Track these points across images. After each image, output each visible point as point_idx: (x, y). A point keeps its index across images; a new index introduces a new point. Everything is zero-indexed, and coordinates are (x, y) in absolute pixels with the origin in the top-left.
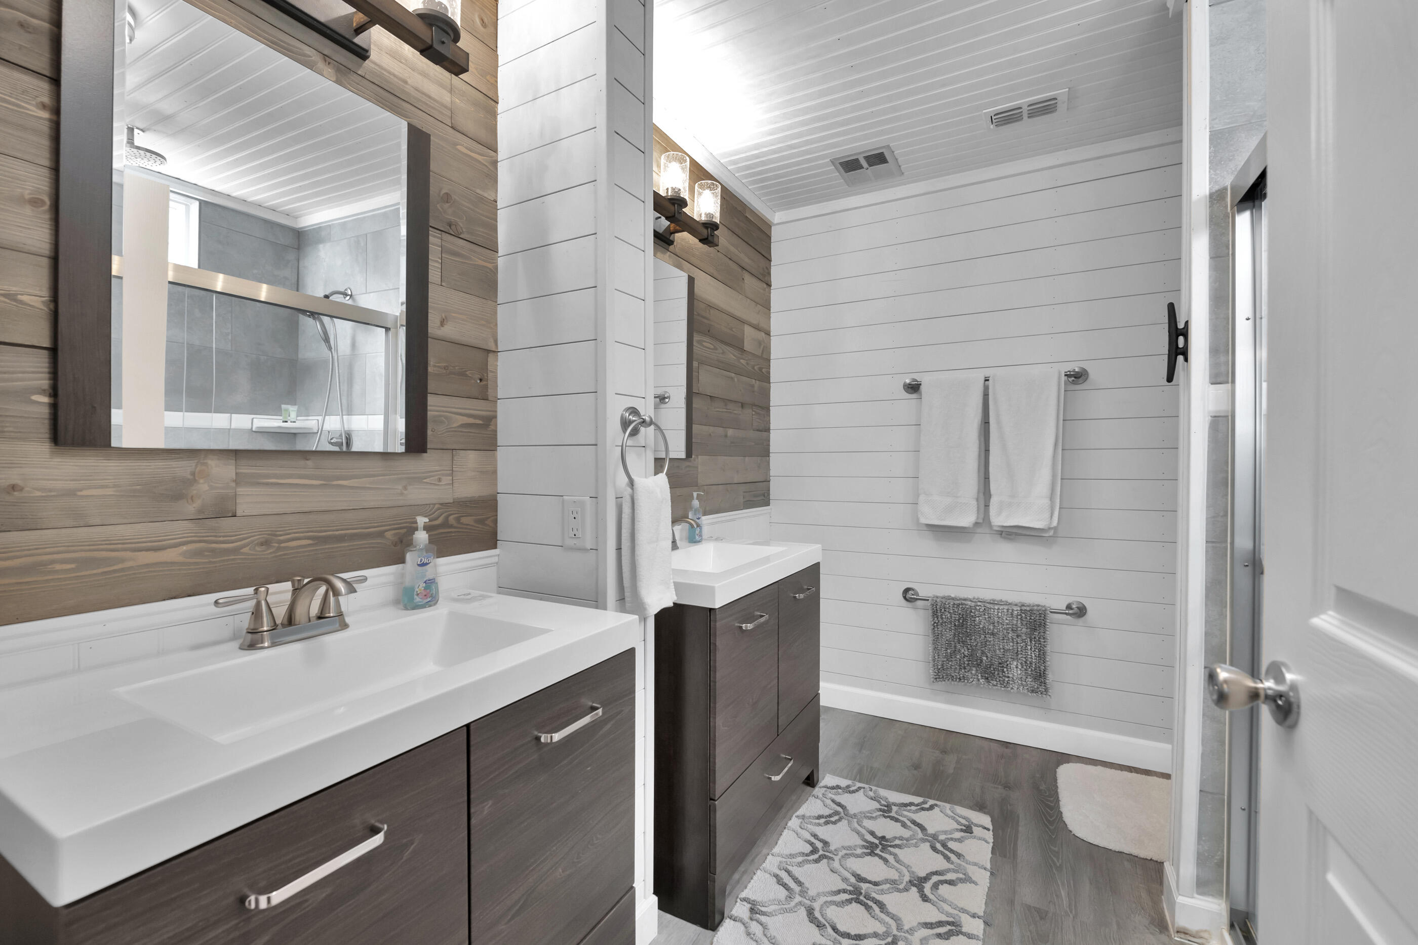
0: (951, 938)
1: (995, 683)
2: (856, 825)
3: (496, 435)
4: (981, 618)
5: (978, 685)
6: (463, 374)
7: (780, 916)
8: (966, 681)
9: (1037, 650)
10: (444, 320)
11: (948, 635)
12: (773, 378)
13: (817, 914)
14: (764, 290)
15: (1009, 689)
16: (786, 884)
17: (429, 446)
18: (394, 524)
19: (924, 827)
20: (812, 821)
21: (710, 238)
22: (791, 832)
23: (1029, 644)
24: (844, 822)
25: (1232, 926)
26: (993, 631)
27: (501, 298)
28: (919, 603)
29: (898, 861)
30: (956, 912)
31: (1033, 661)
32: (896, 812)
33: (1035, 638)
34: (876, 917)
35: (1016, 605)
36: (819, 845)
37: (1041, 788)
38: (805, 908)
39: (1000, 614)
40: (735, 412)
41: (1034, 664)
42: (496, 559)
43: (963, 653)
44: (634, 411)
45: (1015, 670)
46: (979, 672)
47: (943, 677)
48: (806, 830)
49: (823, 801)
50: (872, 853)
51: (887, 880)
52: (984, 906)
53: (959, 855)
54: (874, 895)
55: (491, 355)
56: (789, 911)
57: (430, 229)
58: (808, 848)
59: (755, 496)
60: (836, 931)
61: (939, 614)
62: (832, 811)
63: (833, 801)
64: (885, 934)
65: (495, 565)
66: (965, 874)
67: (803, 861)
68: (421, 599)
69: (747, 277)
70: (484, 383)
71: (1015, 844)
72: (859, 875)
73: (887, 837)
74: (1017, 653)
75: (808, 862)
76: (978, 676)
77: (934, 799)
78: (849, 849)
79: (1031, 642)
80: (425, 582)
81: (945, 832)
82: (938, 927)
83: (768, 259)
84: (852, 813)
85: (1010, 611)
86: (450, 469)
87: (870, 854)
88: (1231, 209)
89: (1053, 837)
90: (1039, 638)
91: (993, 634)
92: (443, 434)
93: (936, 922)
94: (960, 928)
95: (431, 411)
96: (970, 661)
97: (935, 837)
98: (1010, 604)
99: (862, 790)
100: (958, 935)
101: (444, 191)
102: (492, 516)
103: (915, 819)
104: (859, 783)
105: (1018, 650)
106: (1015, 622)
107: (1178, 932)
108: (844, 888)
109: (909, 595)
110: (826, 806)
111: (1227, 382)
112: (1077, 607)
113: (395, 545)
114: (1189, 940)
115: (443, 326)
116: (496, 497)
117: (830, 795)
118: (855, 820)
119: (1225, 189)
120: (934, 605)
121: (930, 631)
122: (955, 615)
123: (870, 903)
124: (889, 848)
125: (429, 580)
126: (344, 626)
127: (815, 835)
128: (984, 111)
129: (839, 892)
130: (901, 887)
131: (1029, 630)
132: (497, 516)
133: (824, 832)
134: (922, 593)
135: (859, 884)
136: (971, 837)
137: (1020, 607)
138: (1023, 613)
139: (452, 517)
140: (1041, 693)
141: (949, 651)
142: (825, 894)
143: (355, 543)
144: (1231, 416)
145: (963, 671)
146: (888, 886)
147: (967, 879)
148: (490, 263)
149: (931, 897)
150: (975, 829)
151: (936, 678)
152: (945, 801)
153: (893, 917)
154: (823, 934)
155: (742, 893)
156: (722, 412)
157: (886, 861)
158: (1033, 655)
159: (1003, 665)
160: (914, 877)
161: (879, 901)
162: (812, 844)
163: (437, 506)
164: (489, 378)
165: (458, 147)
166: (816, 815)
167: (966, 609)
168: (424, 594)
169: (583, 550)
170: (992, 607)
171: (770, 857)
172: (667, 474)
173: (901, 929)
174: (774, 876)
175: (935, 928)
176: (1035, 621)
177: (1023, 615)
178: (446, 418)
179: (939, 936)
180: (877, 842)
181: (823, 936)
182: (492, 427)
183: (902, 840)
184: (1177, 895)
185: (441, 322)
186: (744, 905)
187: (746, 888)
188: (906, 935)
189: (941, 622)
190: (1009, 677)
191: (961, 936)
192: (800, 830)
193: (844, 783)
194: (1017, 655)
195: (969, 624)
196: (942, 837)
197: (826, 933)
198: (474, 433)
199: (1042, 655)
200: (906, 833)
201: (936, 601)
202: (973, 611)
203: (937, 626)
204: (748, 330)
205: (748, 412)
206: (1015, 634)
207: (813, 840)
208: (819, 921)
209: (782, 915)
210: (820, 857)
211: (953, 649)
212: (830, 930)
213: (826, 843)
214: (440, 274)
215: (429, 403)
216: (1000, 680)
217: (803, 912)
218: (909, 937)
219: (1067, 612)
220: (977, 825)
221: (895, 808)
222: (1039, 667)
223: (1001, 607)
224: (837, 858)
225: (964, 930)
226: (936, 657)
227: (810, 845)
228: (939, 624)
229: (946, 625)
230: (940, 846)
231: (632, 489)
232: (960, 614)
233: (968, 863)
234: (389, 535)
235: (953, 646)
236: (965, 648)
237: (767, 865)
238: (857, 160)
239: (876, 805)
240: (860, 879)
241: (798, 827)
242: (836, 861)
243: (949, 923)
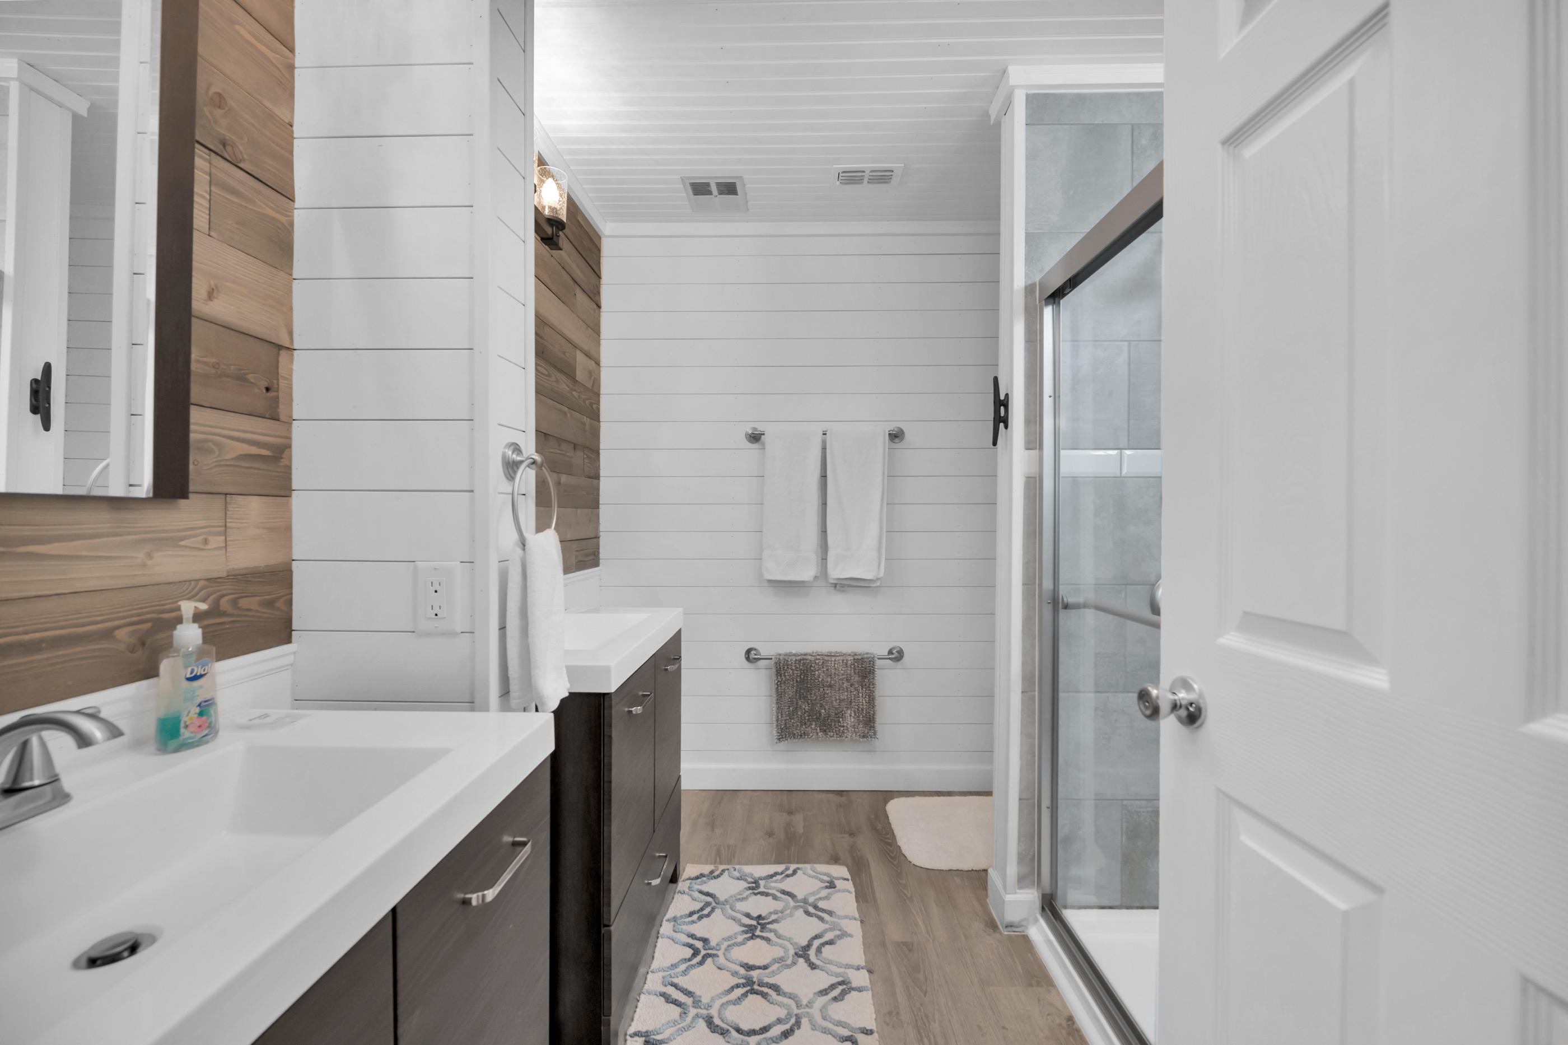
0: (846, 997)
1: (832, 734)
2: (730, 911)
3: (290, 474)
4: (820, 672)
5: (818, 738)
6: (242, 378)
7: (679, 1039)
8: (806, 737)
9: (867, 697)
10: (213, 289)
11: (790, 693)
12: (603, 417)
13: (717, 1021)
14: (595, 311)
15: (844, 738)
16: (676, 1000)
17: (192, 488)
18: (132, 616)
19: (793, 894)
20: (685, 920)
21: (555, 238)
22: (665, 940)
23: (860, 691)
24: (718, 912)
25: (1043, 908)
26: (830, 683)
27: (299, 269)
28: (761, 663)
29: (779, 936)
30: (842, 970)
31: (864, 707)
32: (764, 887)
33: (866, 685)
34: (775, 1003)
35: (849, 655)
36: (699, 944)
37: (878, 828)
38: (703, 1019)
39: (836, 665)
40: (568, 454)
41: (865, 710)
42: (291, 659)
43: (804, 709)
44: (517, 449)
45: (850, 719)
46: (818, 725)
47: (786, 737)
48: (681, 932)
49: (690, 896)
50: (753, 937)
51: (774, 960)
52: (863, 956)
53: (830, 913)
54: (766, 980)
55: (283, 353)
56: (688, 1028)
57: (197, 145)
58: (689, 952)
59: (587, 556)
60: (741, 1032)
61: (783, 672)
62: (704, 903)
63: (701, 892)
64: (788, 1017)
65: (289, 667)
66: (840, 930)
67: (687, 968)
68: (192, 732)
69: (580, 294)
70: (271, 394)
71: (872, 887)
72: (746, 964)
73: (763, 915)
74: (851, 701)
75: (693, 966)
76: (817, 730)
77: (794, 863)
78: (730, 939)
79: (862, 689)
80: (199, 705)
81: (813, 894)
82: (832, 990)
83: (598, 276)
84: (723, 900)
85: (845, 661)
86: (220, 524)
87: (752, 938)
88: (1039, 302)
89: (899, 871)
90: (869, 685)
91: (830, 686)
92: (211, 469)
93: (829, 987)
94: (850, 985)
95: (196, 432)
96: (810, 716)
97: (805, 901)
98: (845, 654)
99: (726, 872)
100: (850, 992)
101: (213, 90)
102: (287, 595)
103: (783, 888)
104: (721, 866)
105: (851, 699)
106: (849, 672)
107: (1006, 927)
108: (737, 983)
109: (752, 655)
110: (696, 900)
111: (1036, 449)
112: (897, 652)
113: (132, 651)
114: (1014, 932)
115: (212, 300)
116: (290, 565)
117: (696, 887)
118: (728, 906)
119: (1034, 284)
120: (778, 663)
121: (774, 691)
122: (797, 671)
123: (765, 990)
124: (768, 926)
125: (205, 701)
126: (62, 798)
127: (692, 935)
128: (835, 166)
129: (732, 989)
130: (789, 962)
131: (860, 678)
132: (291, 594)
133: (700, 929)
134: (764, 652)
135: (749, 973)
136: (836, 892)
137: (853, 656)
138: (856, 662)
139: (226, 598)
140: (871, 737)
141: (791, 709)
142: (719, 996)
143: (61, 653)
144: (1039, 477)
145: (804, 727)
146: (777, 965)
147: (844, 935)
148: (282, 214)
149: (818, 962)
150: (837, 882)
151: (779, 739)
152: (805, 863)
153: (791, 996)
154: (729, 1040)
155: (631, 1027)
156: (556, 453)
157: (768, 940)
158: (864, 702)
159: (839, 715)
160: (798, 948)
161: (772, 984)
162: (691, 946)
163: (201, 583)
164: (280, 387)
165: (237, 27)
166: (688, 912)
167: (806, 664)
168: (198, 725)
169: (451, 634)
170: (830, 659)
171: (650, 976)
172: (555, 529)
173: (801, 1005)
174: (661, 995)
175: (829, 992)
176: (866, 669)
177: (856, 664)
178: (217, 444)
179: (835, 999)
180: (754, 923)
181: (729, 1042)
182: (284, 462)
183: (777, 914)
184: (1005, 894)
185: (209, 293)
186: (636, 1041)
187: (632, 1020)
188: (807, 1010)
189: (784, 680)
190: (843, 726)
191: (853, 993)
192: (675, 935)
193: (706, 869)
194: (851, 704)
195: (809, 679)
196: (811, 900)
197: (732, 1039)
198: (258, 469)
199: (871, 701)
200: (779, 905)
201: (779, 659)
202: (813, 665)
203: (780, 684)
204: (580, 357)
205: (580, 454)
206: (849, 684)
207: (691, 941)
208: (722, 1029)
209: (681, 1036)
210: (703, 957)
211: (795, 706)
212: (734, 1033)
213: (705, 941)
214: (208, 217)
215: (192, 420)
216: (836, 731)
217: (702, 1024)
218: (809, 1010)
219: (890, 656)
220: (838, 879)
221: (762, 883)
222: (869, 713)
223: (837, 659)
224: (720, 953)
225: (854, 985)
226: (780, 717)
227: (690, 947)
228: (782, 682)
229: (788, 683)
230: (813, 909)
231: (524, 550)
232: (801, 670)
233: (839, 917)
234: (122, 634)
235: (795, 703)
236: (806, 703)
237: (649, 986)
238: (708, 185)
239: (744, 885)
240: (749, 968)
241: (672, 932)
242: (720, 956)
243: (840, 983)
